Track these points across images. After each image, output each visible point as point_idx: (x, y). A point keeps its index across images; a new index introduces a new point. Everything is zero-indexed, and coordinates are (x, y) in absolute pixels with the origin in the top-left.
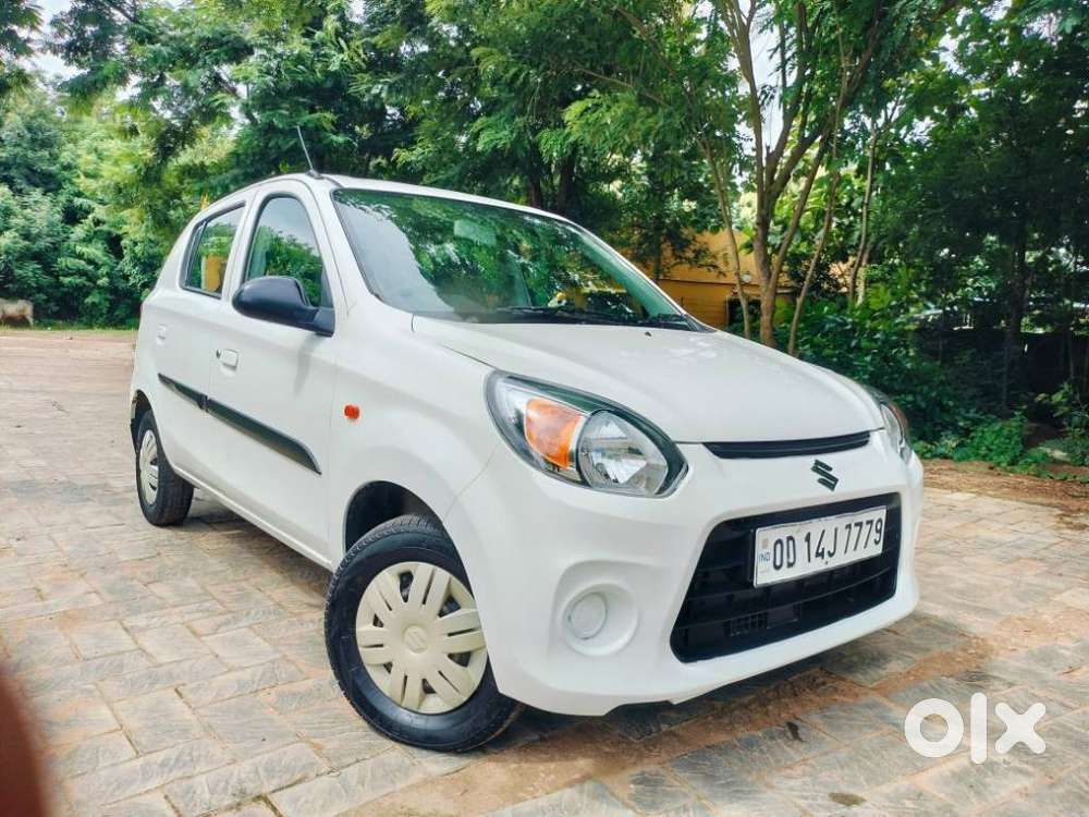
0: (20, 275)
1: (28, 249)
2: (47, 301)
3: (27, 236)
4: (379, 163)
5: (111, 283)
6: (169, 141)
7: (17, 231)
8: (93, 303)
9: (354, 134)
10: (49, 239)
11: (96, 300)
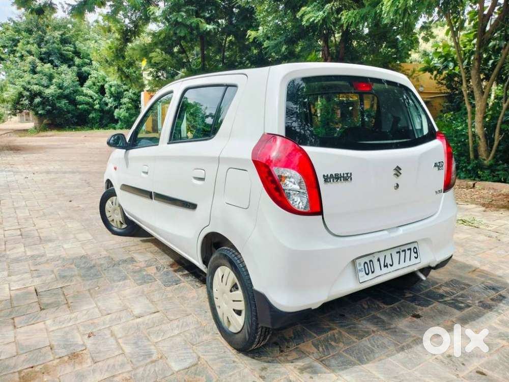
0: (59, 106)
1: (62, 93)
2: (72, 117)
3: (60, 88)
4: (231, 40)
5: (100, 107)
6: (127, 36)
7: (56, 85)
8: (93, 117)
9: (219, 25)
10: (71, 89)
11: (94, 115)
